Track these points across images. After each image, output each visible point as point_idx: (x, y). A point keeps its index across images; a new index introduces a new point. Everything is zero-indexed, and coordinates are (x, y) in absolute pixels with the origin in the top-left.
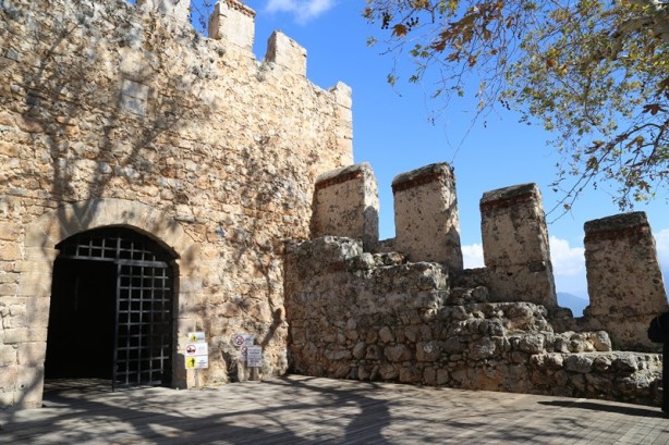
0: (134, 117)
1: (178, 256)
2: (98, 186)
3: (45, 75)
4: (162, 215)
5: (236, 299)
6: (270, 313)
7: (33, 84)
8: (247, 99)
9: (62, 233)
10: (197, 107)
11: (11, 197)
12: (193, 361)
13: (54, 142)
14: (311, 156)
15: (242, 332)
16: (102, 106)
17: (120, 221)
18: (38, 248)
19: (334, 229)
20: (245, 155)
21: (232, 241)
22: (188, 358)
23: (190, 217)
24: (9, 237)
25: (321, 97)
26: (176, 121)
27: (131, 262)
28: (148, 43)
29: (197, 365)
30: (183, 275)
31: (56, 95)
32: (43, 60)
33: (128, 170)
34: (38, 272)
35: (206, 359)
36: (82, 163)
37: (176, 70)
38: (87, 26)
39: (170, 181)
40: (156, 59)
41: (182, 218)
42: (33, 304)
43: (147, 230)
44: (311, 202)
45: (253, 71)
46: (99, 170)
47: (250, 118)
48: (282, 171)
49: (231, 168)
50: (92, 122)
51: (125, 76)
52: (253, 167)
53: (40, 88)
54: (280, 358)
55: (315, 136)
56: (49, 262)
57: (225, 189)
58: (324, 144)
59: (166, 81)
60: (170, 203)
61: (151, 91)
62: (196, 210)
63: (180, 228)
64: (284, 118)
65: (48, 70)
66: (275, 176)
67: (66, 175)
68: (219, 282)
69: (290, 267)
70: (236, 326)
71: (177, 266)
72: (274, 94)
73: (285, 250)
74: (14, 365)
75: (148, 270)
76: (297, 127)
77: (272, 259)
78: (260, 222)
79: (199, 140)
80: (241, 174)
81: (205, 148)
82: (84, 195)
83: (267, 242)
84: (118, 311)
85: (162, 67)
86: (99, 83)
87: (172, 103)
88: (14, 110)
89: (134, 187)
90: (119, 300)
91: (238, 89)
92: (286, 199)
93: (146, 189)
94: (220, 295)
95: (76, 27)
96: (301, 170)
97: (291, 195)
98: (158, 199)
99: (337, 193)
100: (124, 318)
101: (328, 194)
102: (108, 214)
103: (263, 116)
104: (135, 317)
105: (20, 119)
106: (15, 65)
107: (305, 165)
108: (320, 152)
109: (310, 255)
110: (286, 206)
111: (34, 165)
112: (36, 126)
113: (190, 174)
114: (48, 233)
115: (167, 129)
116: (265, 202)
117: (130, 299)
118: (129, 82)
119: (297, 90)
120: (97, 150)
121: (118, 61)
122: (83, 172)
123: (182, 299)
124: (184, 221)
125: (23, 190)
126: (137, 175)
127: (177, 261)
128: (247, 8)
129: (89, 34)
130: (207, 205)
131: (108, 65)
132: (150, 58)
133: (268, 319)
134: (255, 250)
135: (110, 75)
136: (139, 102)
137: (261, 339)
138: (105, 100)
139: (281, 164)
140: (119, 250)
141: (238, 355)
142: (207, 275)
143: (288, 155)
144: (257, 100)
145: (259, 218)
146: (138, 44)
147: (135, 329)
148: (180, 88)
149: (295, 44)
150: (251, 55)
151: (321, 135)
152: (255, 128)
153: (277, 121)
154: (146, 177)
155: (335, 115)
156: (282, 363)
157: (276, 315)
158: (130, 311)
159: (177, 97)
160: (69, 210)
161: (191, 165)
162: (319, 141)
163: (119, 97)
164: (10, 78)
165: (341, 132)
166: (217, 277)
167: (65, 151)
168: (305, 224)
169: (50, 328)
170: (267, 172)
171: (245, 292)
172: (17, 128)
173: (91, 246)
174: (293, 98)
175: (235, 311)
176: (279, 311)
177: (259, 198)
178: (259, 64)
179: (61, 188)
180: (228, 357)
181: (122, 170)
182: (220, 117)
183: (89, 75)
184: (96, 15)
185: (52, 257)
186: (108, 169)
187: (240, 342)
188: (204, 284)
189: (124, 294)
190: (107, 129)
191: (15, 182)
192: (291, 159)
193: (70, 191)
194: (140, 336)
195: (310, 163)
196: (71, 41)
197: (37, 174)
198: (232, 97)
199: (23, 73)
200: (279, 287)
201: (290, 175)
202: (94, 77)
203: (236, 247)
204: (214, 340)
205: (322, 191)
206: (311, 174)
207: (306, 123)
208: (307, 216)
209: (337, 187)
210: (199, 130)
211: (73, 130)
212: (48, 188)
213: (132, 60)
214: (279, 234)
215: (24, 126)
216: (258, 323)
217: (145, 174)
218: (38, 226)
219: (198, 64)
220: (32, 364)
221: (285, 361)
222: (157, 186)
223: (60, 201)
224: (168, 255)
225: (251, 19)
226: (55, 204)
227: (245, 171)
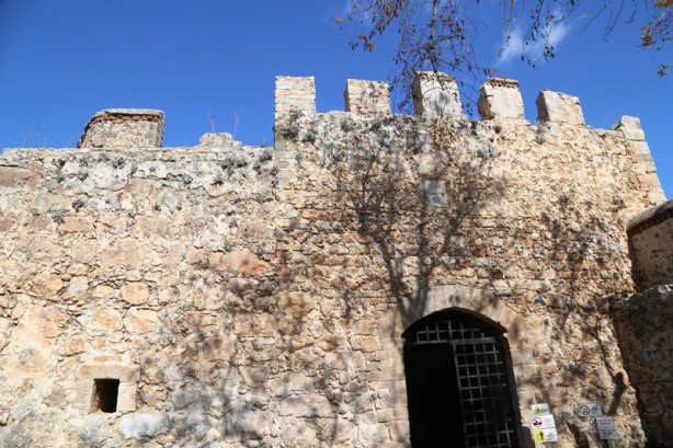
0: (439, 210)
1: (505, 330)
2: (424, 277)
3: (367, 195)
4: (483, 293)
5: (571, 367)
6: (610, 377)
7: (361, 206)
8: (532, 165)
9: (404, 323)
10: (489, 186)
11: (363, 300)
12: (541, 434)
13: (384, 248)
14: (615, 203)
15: (584, 401)
16: (412, 208)
17: (449, 305)
18: (389, 339)
19: (664, 275)
20: (545, 219)
21: (553, 307)
22: (535, 431)
23: (508, 291)
24: (368, 332)
25: (608, 139)
26: (474, 204)
27: (464, 341)
28: (435, 144)
29: (546, 439)
30: (513, 348)
31: (377, 209)
32: (363, 184)
33: (445, 258)
34: (392, 359)
35: (554, 431)
36: (408, 261)
37: (463, 159)
38: (388, 147)
39: (482, 261)
40: (444, 154)
41: (501, 292)
42: (394, 387)
43: (472, 309)
44: (627, 251)
45: (531, 136)
46: (422, 263)
47: (541, 182)
48: (587, 226)
49: (535, 235)
50: (408, 223)
51: (424, 177)
52: (556, 229)
53: (366, 207)
54: (634, 429)
55: (613, 181)
56: (399, 350)
57: (534, 257)
58: (625, 186)
59: (458, 171)
60: (487, 280)
61: (448, 183)
62: (512, 283)
63: (501, 303)
64: (574, 172)
65: (368, 191)
66: (582, 232)
67: (398, 273)
68: (549, 351)
69: (621, 326)
70: (576, 394)
71: (506, 339)
72: (557, 152)
73: (611, 308)
74: (388, 441)
75: (479, 347)
76: (591, 178)
77: (598, 319)
78: (577, 283)
79: (499, 216)
80: (546, 239)
81: (505, 222)
82: (415, 288)
83: (589, 302)
84: (461, 388)
85: (451, 160)
86: (406, 190)
87: (467, 189)
88: (353, 229)
89: (453, 272)
90: (460, 378)
91: (522, 158)
92: (599, 254)
93: (463, 271)
94: (553, 363)
95: (380, 150)
96: (606, 221)
97: (603, 248)
98: (476, 278)
99: (657, 235)
100: (466, 394)
101: (645, 239)
102: (437, 301)
103: (553, 176)
104: (476, 393)
105: (357, 236)
106: (346, 195)
107: (610, 214)
108: (622, 196)
109: (643, 310)
110: (600, 262)
111: (375, 270)
112: (370, 238)
113: (499, 250)
114: (394, 325)
115: (468, 213)
116: (577, 262)
117: (469, 376)
118: (428, 182)
119: (580, 141)
120: (417, 246)
121: (416, 166)
122: (410, 267)
123: (516, 372)
124: (504, 295)
125: (370, 293)
126: (453, 261)
127: (505, 335)
128: (510, 80)
129: (390, 152)
130: (520, 275)
131: (409, 172)
132: (439, 155)
133: (609, 385)
134: (578, 312)
135: (413, 181)
136: (440, 196)
137: (607, 408)
138: (413, 202)
139: (585, 219)
140: (451, 331)
141: (586, 426)
142: (536, 345)
143: (590, 207)
144: (542, 163)
145: (574, 278)
146: (427, 147)
147: (478, 404)
148: (471, 174)
149: (565, 96)
150: (525, 122)
151: (618, 178)
152: (548, 190)
153: (569, 177)
154: (461, 261)
155: (628, 152)
156: (638, 436)
157: (618, 379)
158: (470, 387)
159: (470, 182)
160: (406, 302)
161: (498, 241)
162: (618, 184)
163: (424, 197)
164: (346, 205)
165: (641, 168)
166: (546, 345)
167: (393, 253)
168: (626, 276)
169: (409, 407)
170: (571, 230)
171: (578, 357)
172: (357, 243)
173: (428, 332)
174: (578, 149)
175: (572, 379)
176: (620, 375)
177: (570, 259)
178: (535, 128)
179: (396, 285)
180: (575, 430)
181: (440, 260)
182: (512, 190)
183: (397, 185)
184: (392, 135)
185: (401, 346)
186: (428, 260)
187: (587, 411)
188: (535, 355)
189: (463, 372)
190: (421, 227)
191: (364, 286)
192: (593, 211)
193: (403, 286)
194: (483, 411)
195: (615, 211)
196: (379, 163)
197: (377, 277)
198: (519, 168)
199: (353, 199)
200: (614, 350)
201: (597, 228)
202: (401, 185)
203: (559, 313)
204: (556, 410)
205: (638, 236)
206: (619, 222)
207: (599, 171)
208: (627, 267)
209: (656, 229)
210: (497, 208)
211: (395, 234)
212: (387, 287)
213: (426, 162)
214: (600, 291)
215: (361, 240)
216: (599, 391)
217: (461, 258)
218: (386, 320)
219: (480, 147)
220: (401, 440)
221: (642, 432)
222: (472, 267)
223: (397, 296)
224: (495, 329)
225: (516, 89)
226: (394, 299)
227: (549, 235)
